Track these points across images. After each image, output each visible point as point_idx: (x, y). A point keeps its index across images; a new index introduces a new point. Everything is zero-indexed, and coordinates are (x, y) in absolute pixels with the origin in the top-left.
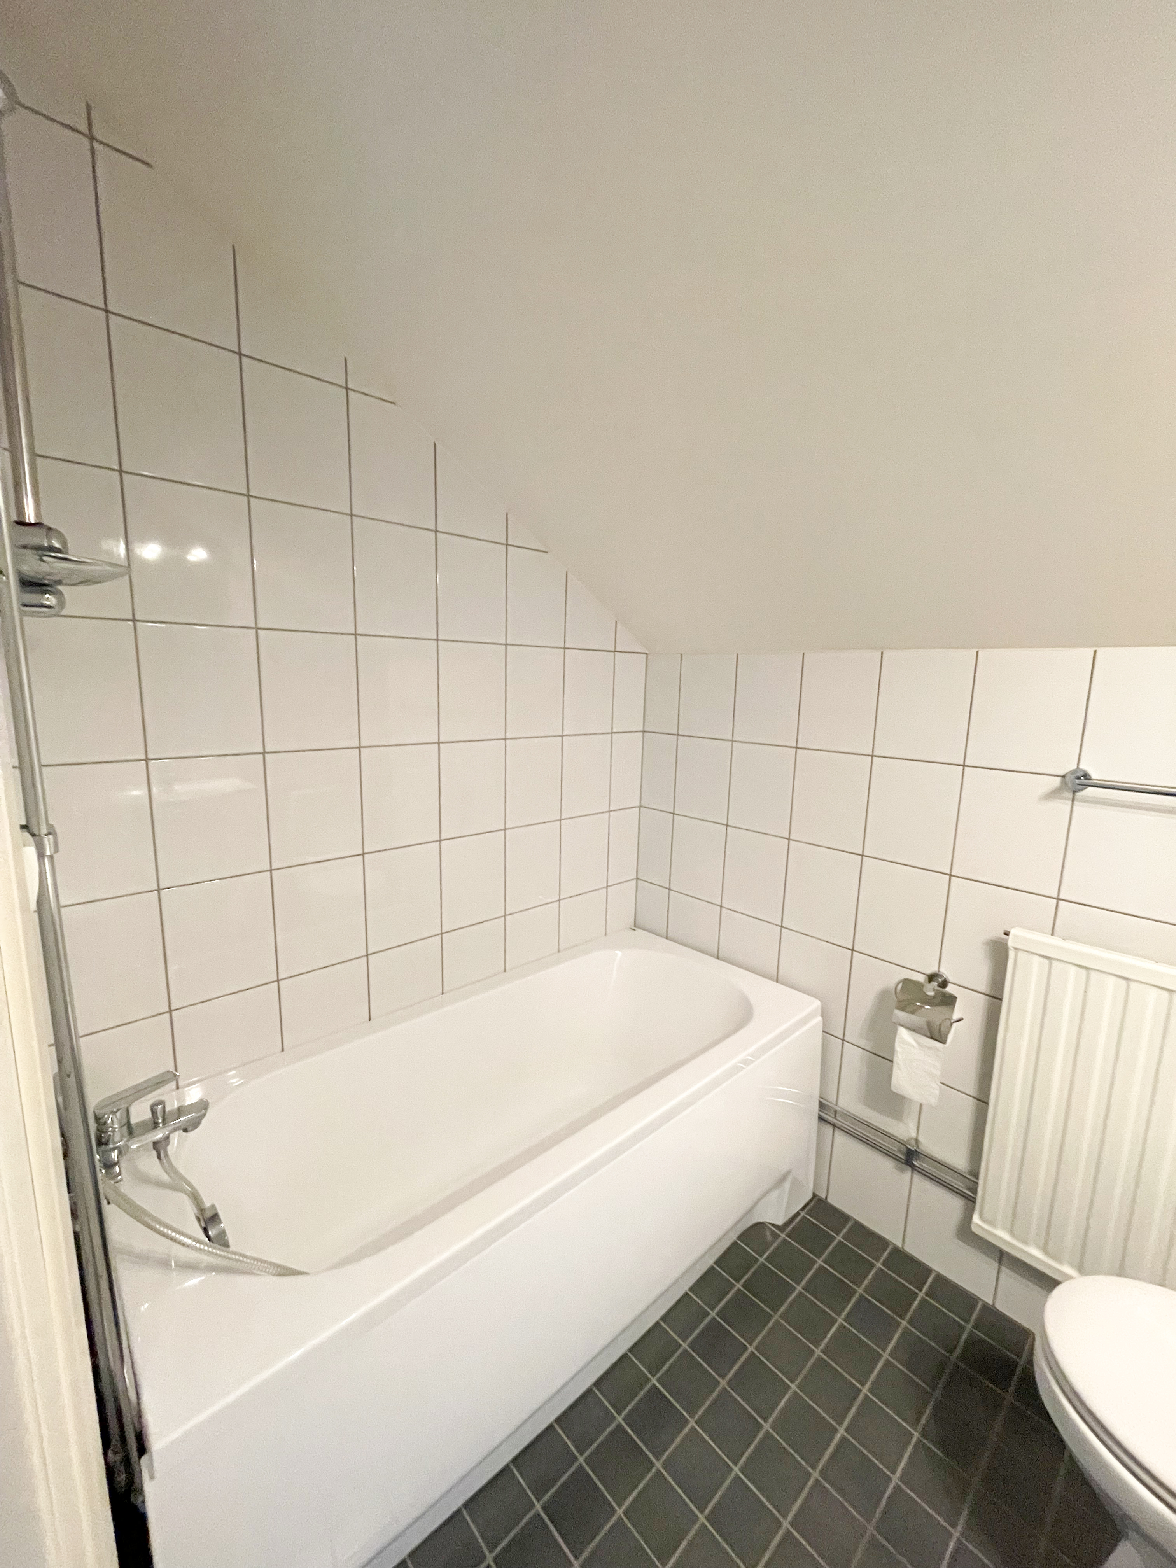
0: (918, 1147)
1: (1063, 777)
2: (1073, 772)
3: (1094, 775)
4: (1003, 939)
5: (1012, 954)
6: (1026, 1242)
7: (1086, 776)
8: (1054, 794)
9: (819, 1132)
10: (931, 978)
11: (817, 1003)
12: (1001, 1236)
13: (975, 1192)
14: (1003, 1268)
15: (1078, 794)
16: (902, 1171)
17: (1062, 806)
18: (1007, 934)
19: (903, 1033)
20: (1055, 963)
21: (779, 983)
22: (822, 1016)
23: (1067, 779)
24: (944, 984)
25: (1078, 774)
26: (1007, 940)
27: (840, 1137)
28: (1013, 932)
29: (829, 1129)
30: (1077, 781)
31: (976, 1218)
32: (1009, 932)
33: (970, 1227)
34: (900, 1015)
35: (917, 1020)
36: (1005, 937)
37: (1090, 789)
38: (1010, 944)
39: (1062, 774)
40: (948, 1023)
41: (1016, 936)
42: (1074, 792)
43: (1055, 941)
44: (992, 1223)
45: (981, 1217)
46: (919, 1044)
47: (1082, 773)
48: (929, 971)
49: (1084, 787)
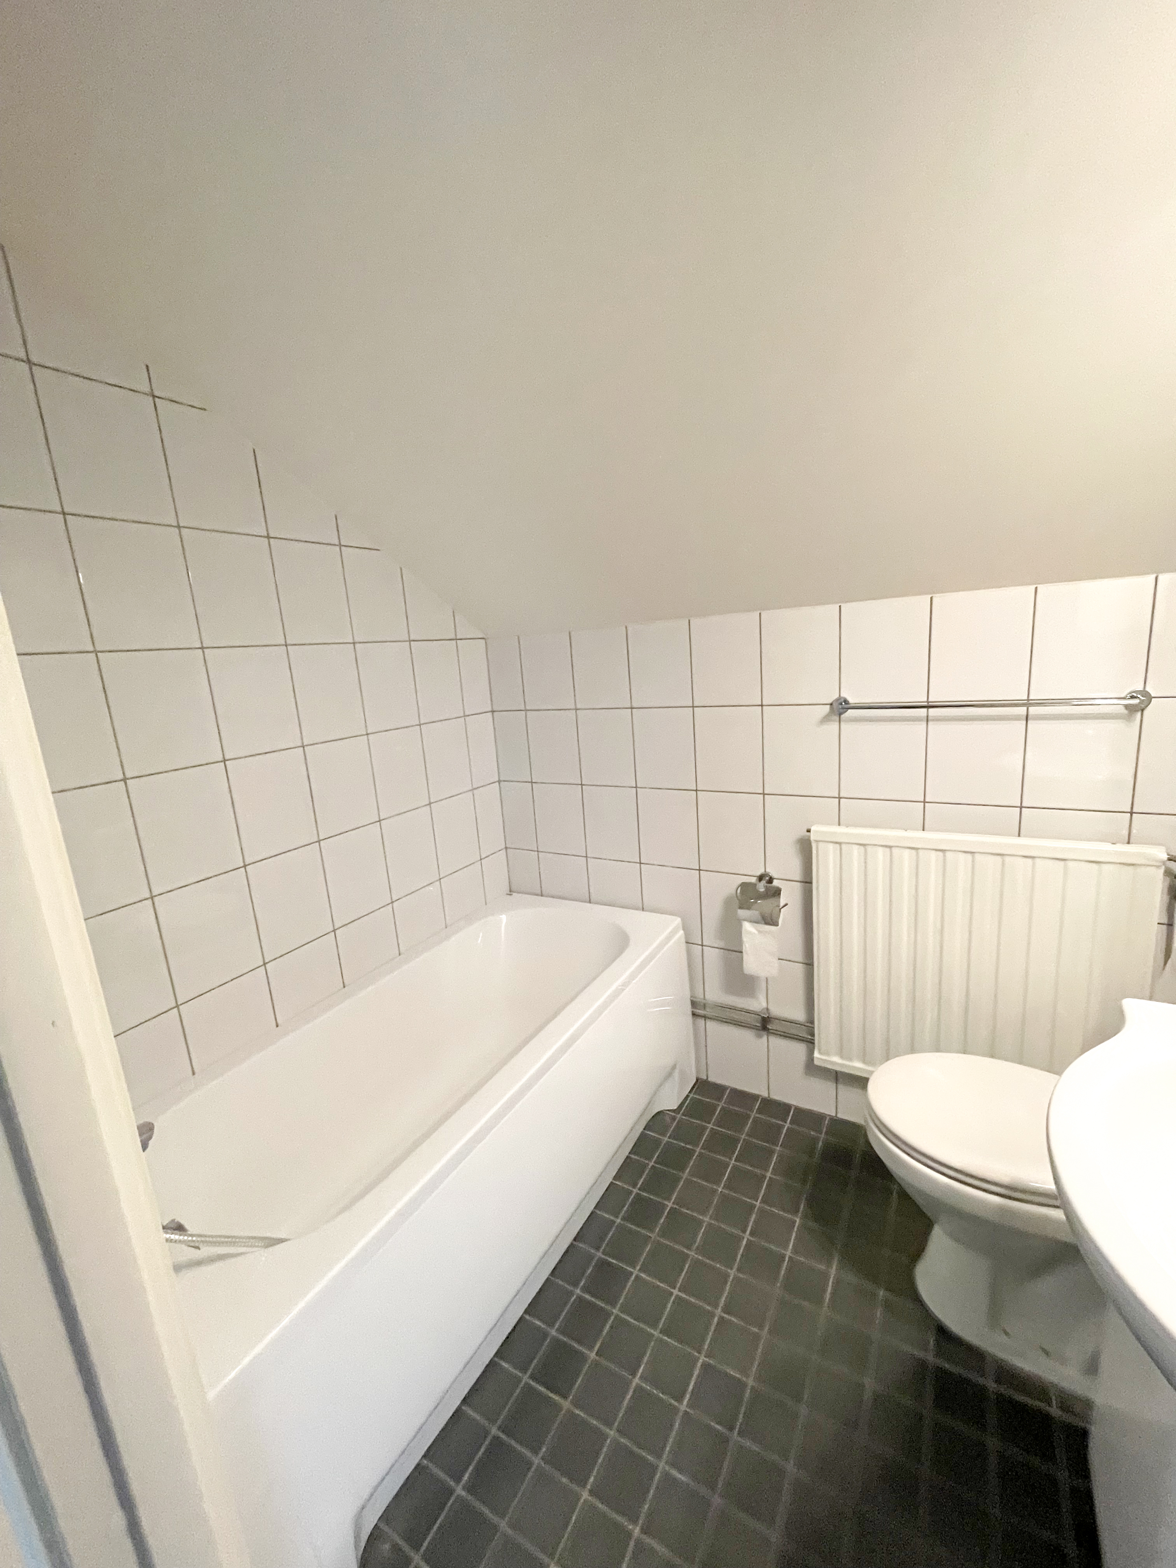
0: (769, 1014)
1: (831, 704)
2: (837, 700)
3: (852, 700)
4: (807, 836)
5: (814, 845)
6: (850, 1060)
7: (846, 702)
8: (826, 719)
9: (694, 1023)
10: (761, 878)
11: (678, 920)
12: (835, 1061)
13: (813, 1035)
14: (840, 1086)
15: (842, 716)
16: (760, 1036)
17: (834, 727)
18: (809, 831)
19: (747, 926)
20: (844, 846)
21: (646, 911)
22: (684, 929)
23: (834, 704)
24: (771, 881)
25: (840, 701)
26: (810, 837)
27: (711, 1025)
28: (813, 829)
29: (701, 1022)
30: (840, 706)
31: (816, 1054)
32: (810, 829)
33: (813, 1063)
34: (742, 913)
35: (753, 913)
36: (808, 833)
37: (849, 710)
38: (812, 838)
39: (830, 702)
40: (777, 909)
41: (816, 832)
42: (840, 714)
43: (842, 829)
44: (828, 1054)
45: (820, 1053)
46: (759, 932)
47: (843, 700)
48: (758, 874)
49: (845, 710)
